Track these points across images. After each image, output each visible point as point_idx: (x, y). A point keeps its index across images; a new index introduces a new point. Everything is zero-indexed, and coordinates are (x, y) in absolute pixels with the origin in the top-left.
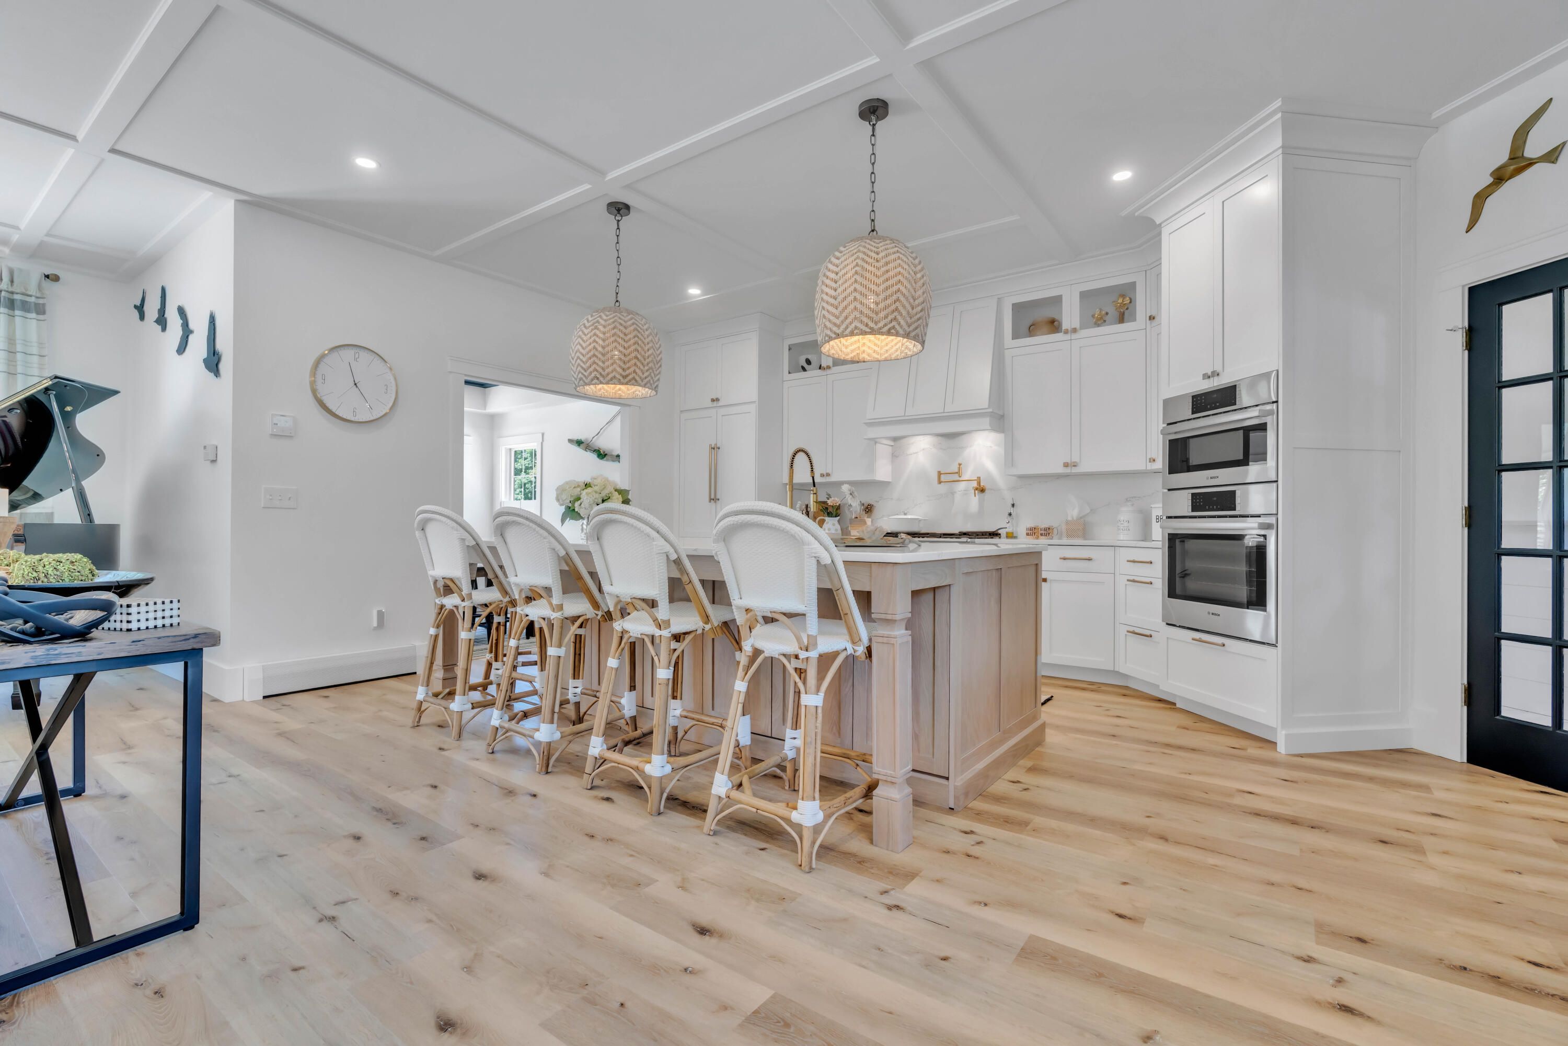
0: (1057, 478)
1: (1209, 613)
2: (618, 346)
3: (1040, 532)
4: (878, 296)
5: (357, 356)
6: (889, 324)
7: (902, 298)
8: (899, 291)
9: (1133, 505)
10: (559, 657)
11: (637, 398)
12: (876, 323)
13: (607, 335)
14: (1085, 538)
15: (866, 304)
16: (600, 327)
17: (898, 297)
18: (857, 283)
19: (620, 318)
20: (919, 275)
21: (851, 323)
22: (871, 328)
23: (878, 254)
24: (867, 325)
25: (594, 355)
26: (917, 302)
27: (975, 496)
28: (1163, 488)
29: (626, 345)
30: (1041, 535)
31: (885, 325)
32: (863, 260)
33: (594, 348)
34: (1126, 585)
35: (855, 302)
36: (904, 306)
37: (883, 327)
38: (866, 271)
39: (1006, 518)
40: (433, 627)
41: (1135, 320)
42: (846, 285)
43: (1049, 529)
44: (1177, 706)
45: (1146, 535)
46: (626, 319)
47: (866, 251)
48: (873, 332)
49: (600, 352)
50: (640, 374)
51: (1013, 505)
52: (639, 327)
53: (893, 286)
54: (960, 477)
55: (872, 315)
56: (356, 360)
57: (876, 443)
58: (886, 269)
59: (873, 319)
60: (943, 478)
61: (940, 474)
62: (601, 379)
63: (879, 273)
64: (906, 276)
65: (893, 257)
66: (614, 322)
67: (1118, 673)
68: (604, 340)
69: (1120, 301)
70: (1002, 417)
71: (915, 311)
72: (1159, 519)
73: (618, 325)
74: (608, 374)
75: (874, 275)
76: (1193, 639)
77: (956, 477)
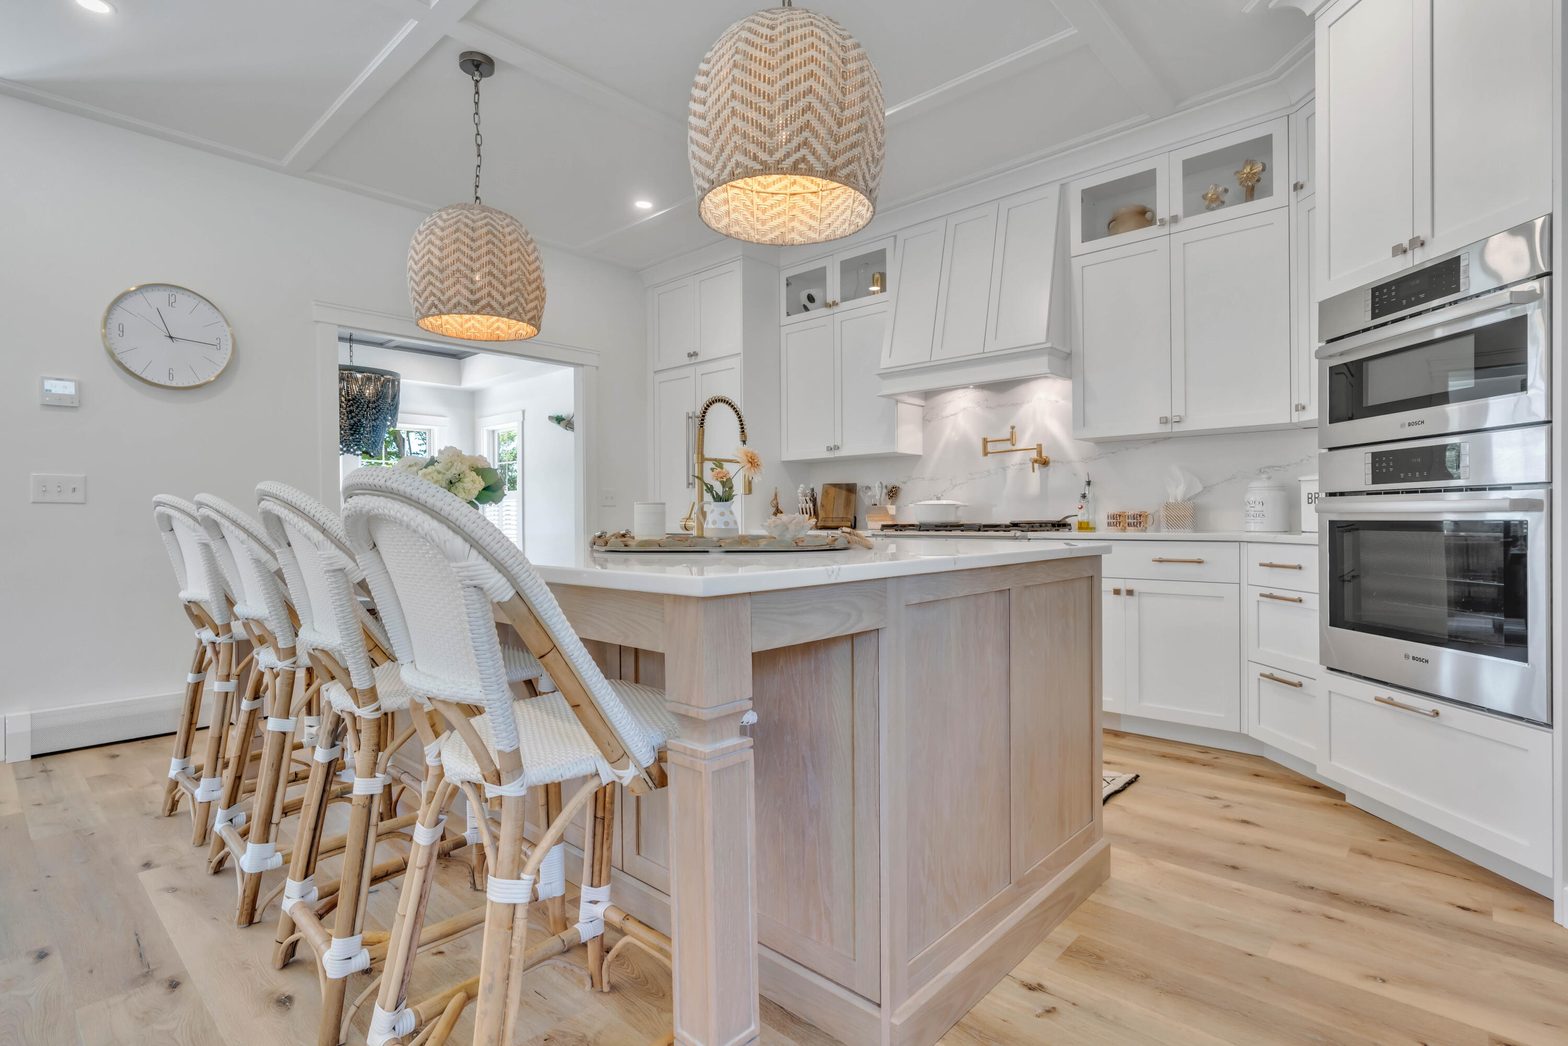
0: (1154, 442)
1: (1407, 657)
2: (461, 257)
3: (1127, 521)
4: (772, 103)
5: (172, 299)
6: (795, 153)
7: (816, 104)
8: (810, 92)
9: (1269, 478)
10: (284, 734)
11: (520, 340)
12: (771, 153)
13: (445, 241)
14: (1196, 529)
15: (752, 119)
16: (437, 231)
17: (810, 103)
18: (736, 83)
19: (467, 217)
20: (852, 66)
21: (730, 158)
22: (762, 163)
23: (773, 28)
24: (755, 158)
25: (429, 273)
26: (847, 113)
27: (1034, 471)
28: (1320, 447)
29: (474, 255)
30: (1128, 525)
31: (788, 155)
32: (747, 41)
33: (429, 261)
34: (1258, 601)
35: (734, 118)
36: (820, 119)
37: (784, 160)
38: (751, 59)
39: (1078, 502)
40: (191, 673)
41: (1270, 193)
42: (721, 89)
43: (1140, 516)
44: (1349, 800)
45: (1291, 525)
46: (475, 218)
47: (753, 26)
48: (766, 169)
49: (436, 267)
50: (500, 298)
51: (1089, 483)
52: (496, 229)
53: (799, 82)
54: (1014, 445)
55: (763, 139)
56: (171, 304)
57: (897, 402)
58: (787, 53)
59: (765, 144)
60: (990, 447)
61: (985, 442)
62: (440, 306)
63: (773, 62)
64: (824, 65)
65: (800, 32)
66: (456, 223)
67: (1247, 738)
68: (441, 249)
69: (1248, 170)
70: (1069, 356)
71: (844, 130)
72: (1313, 498)
73: (462, 227)
74: (449, 300)
75: (765, 66)
76: (1377, 699)
77: (1008, 446)
